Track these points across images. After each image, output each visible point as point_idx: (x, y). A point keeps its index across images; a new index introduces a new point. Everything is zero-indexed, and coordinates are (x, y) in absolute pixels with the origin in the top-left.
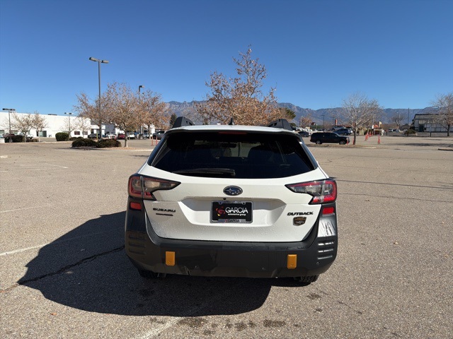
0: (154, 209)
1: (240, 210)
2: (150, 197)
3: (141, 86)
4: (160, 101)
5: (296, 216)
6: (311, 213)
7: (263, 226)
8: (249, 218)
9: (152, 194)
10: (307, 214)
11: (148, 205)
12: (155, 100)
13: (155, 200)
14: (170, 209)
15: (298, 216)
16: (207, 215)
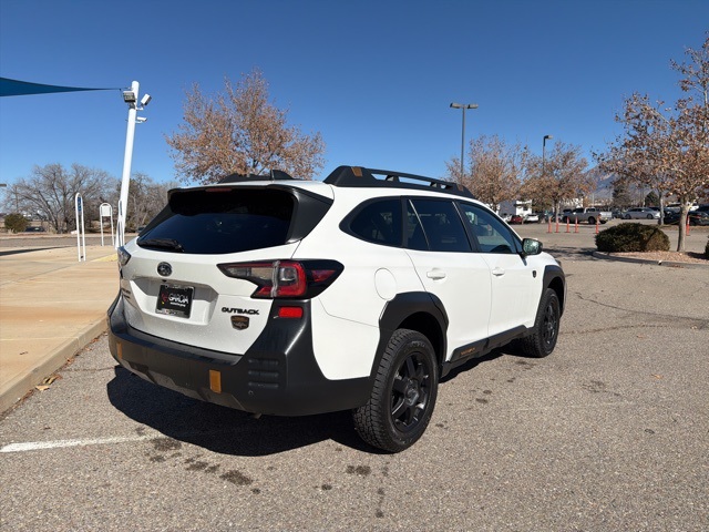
1: (182, 299)
3: (547, 137)
4: (577, 159)
5: (233, 314)
6: (256, 312)
7: (199, 324)
8: (186, 312)
10: (249, 312)
12: (568, 157)
15: (237, 314)
16: (154, 301)
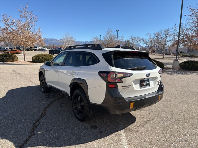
0: (122, 86)
1: (147, 82)
2: (121, 81)
7: (152, 87)
8: (149, 85)
9: (121, 80)
11: (119, 85)
13: (123, 82)
14: (129, 85)
16: (138, 85)
